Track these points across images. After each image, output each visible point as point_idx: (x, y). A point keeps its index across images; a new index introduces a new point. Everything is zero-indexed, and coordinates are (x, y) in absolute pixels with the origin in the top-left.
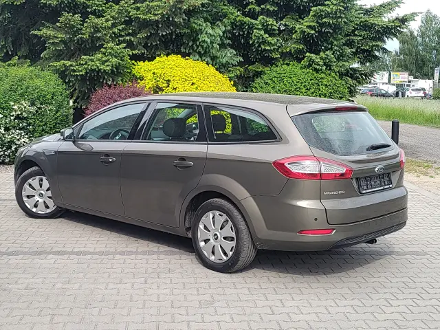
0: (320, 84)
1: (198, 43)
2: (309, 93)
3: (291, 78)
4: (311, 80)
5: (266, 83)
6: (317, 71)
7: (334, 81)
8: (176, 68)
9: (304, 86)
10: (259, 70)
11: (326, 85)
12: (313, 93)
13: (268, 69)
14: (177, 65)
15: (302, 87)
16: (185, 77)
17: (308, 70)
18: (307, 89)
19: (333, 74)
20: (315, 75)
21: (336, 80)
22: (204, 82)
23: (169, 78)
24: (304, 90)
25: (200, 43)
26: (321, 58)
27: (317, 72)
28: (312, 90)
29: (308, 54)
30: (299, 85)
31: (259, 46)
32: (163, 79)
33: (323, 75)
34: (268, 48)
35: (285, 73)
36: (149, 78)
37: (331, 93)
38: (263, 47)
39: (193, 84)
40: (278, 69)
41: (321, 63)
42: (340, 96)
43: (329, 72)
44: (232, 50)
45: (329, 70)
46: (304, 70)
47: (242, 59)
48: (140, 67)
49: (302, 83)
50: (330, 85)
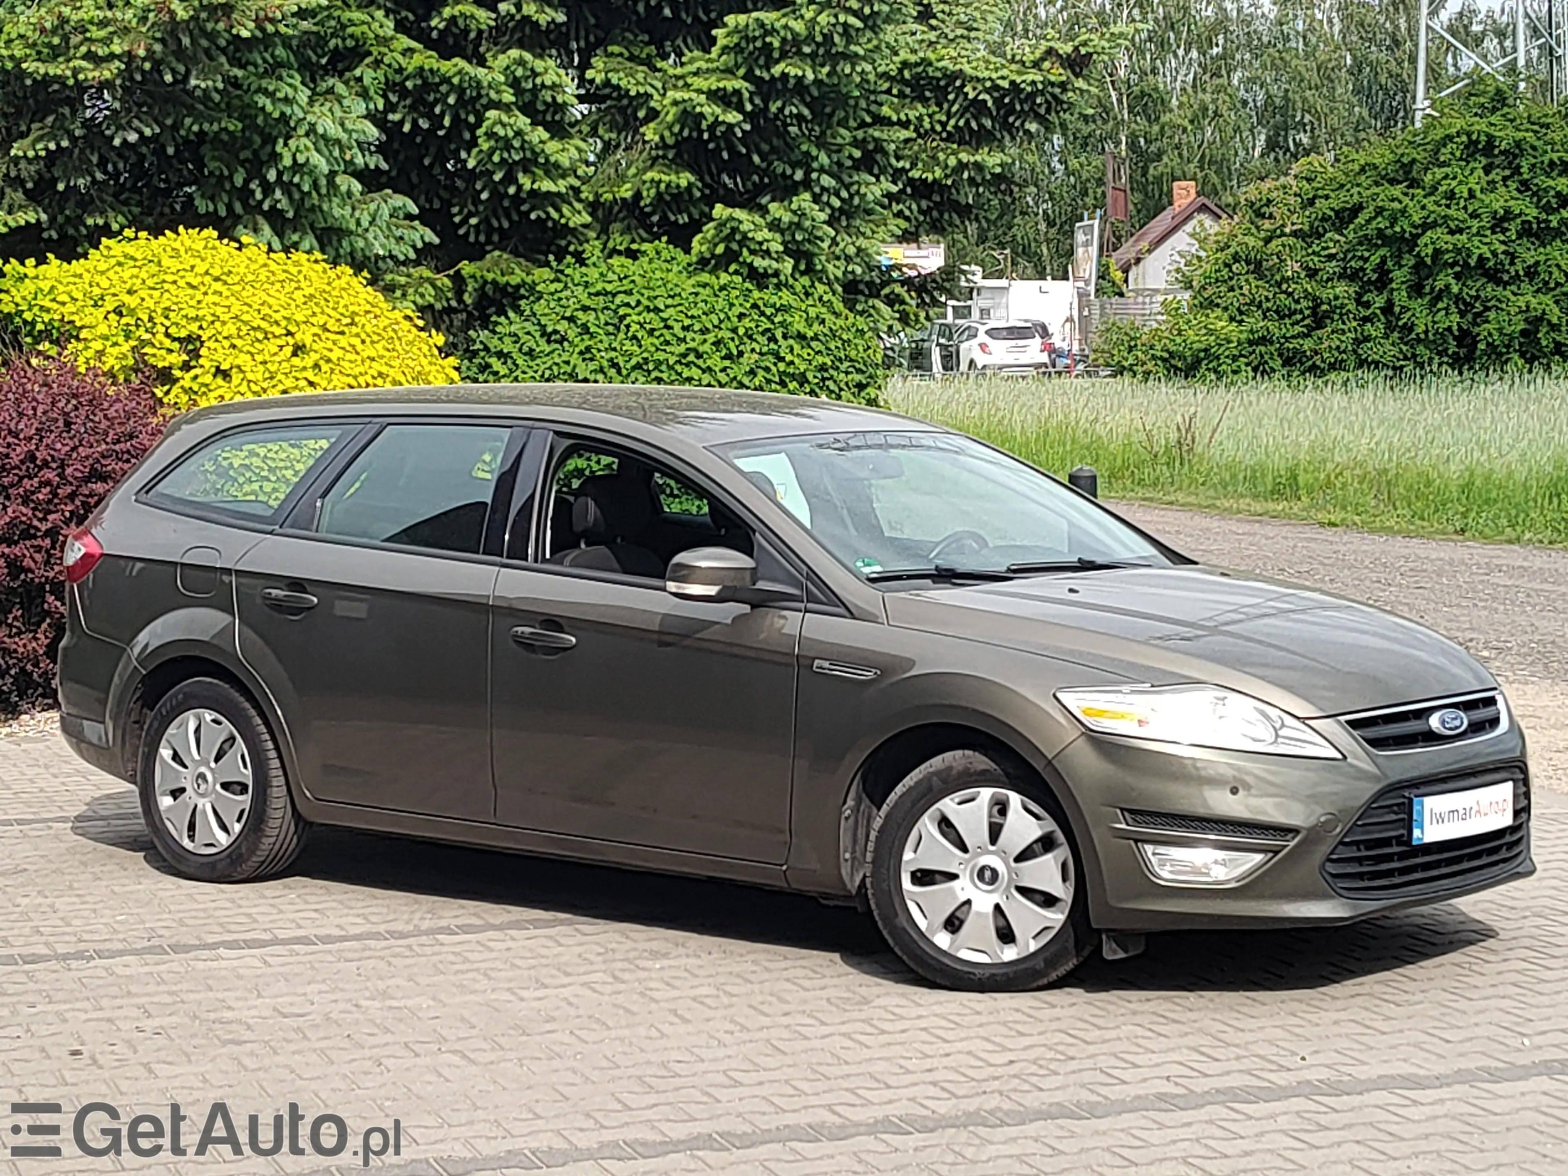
0: (779, 334)
1: (272, 176)
2: (738, 371)
3: (657, 310)
4: (741, 316)
5: (548, 336)
6: (758, 278)
7: (829, 317)
8: (217, 286)
9: (717, 343)
10: (515, 280)
11: (801, 337)
12: (752, 373)
13: (545, 273)
14: (216, 272)
15: (706, 347)
16: (264, 325)
17: (724, 278)
18: (728, 357)
19: (821, 288)
20: (756, 294)
21: (837, 315)
22: (343, 341)
23: (194, 327)
24: (716, 361)
25: (280, 174)
26: (775, 226)
27: (761, 287)
28: (749, 359)
29: (719, 211)
30: (694, 340)
31: (510, 178)
32: (167, 335)
33: (786, 297)
34: (547, 186)
35: (629, 293)
36: (103, 329)
37: (822, 368)
38: (525, 181)
39: (298, 350)
40: (593, 274)
41: (776, 247)
42: (858, 377)
43: (805, 281)
44: (399, 200)
45: (803, 273)
46: (705, 277)
47: (432, 237)
48: (46, 286)
49: (705, 331)
50: (815, 338)
